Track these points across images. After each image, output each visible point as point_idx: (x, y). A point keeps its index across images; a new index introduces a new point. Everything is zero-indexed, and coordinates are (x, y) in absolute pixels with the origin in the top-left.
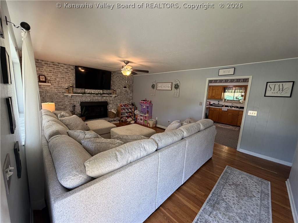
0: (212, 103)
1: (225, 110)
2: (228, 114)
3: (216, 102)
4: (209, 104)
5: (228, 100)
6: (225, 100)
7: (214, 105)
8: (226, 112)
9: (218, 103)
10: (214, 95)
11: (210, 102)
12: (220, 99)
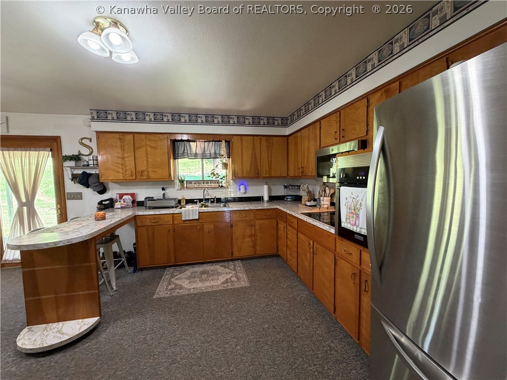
0: (141, 198)
1: (191, 218)
2: (202, 229)
3: (156, 193)
4: (133, 202)
5: (190, 182)
6: (182, 182)
7: (149, 203)
8: (195, 223)
9: (164, 195)
10: (144, 168)
11: (133, 195)
12: (167, 181)
